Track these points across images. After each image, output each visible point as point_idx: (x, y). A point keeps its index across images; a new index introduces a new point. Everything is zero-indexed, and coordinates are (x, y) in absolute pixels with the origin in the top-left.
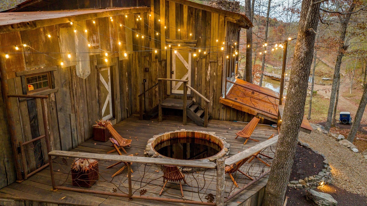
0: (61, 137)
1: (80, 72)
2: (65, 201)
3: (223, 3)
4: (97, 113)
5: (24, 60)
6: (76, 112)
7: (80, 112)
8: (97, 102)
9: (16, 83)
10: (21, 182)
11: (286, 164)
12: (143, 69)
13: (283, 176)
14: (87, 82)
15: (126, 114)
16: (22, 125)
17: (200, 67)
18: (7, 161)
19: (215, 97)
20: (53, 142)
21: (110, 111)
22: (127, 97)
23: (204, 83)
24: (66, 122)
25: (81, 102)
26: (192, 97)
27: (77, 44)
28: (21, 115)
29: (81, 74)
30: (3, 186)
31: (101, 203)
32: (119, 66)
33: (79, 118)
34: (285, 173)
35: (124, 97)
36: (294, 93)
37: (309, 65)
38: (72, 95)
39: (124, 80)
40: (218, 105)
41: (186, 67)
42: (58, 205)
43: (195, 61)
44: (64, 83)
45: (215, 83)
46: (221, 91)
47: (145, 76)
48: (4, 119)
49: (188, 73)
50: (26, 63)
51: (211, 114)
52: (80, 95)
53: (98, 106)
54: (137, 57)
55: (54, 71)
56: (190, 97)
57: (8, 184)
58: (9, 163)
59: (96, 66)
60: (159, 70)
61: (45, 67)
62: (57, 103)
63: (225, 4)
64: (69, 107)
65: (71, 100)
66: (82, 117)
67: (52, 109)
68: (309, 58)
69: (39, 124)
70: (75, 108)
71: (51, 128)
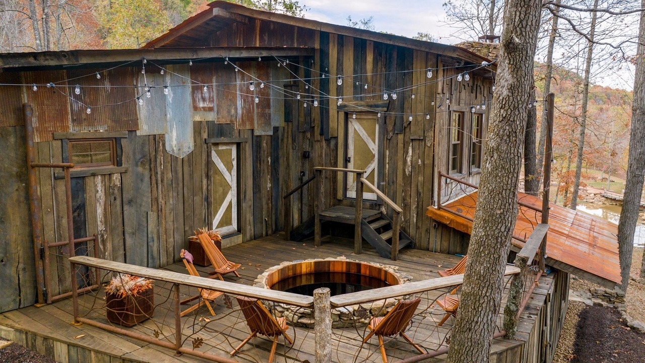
0: (127, 248)
1: (174, 146)
2: (79, 342)
3: (475, 47)
4: (203, 217)
5: (70, 116)
6: (159, 211)
7: (168, 211)
8: (203, 200)
9: (53, 150)
10: (40, 307)
11: (477, 322)
12: (301, 153)
13: (472, 349)
14: (186, 164)
15: (264, 228)
16: (55, 215)
17: (394, 150)
18: (23, 269)
19: (420, 206)
20: (111, 254)
21: (233, 220)
22: (269, 199)
23: (401, 179)
24: (139, 225)
25: (171, 194)
26: (380, 205)
27: (170, 100)
28: (56, 199)
29: (175, 149)
30: (11, 307)
31: (128, 352)
32: (253, 145)
33: (166, 222)
34: (475, 342)
35: (260, 199)
36: (489, 170)
37: (519, 111)
38: (154, 182)
39: (264, 170)
40: (427, 222)
41: (371, 149)
42: (68, 345)
43: (385, 139)
44: (140, 159)
45: (420, 178)
46: (431, 194)
47: (303, 164)
48: (25, 201)
49: (374, 161)
50: (73, 121)
51: (413, 239)
52: (170, 183)
53: (206, 207)
54: (290, 133)
55: (122, 139)
56: (376, 205)
57: (21, 307)
58: (27, 273)
59: (205, 139)
60: (325, 155)
61: (106, 130)
62: (124, 190)
63: (479, 49)
64: (147, 200)
65: (151, 188)
66: (172, 220)
67: (113, 198)
68: (519, 98)
69: (87, 219)
70: (158, 203)
71: (110, 229)
